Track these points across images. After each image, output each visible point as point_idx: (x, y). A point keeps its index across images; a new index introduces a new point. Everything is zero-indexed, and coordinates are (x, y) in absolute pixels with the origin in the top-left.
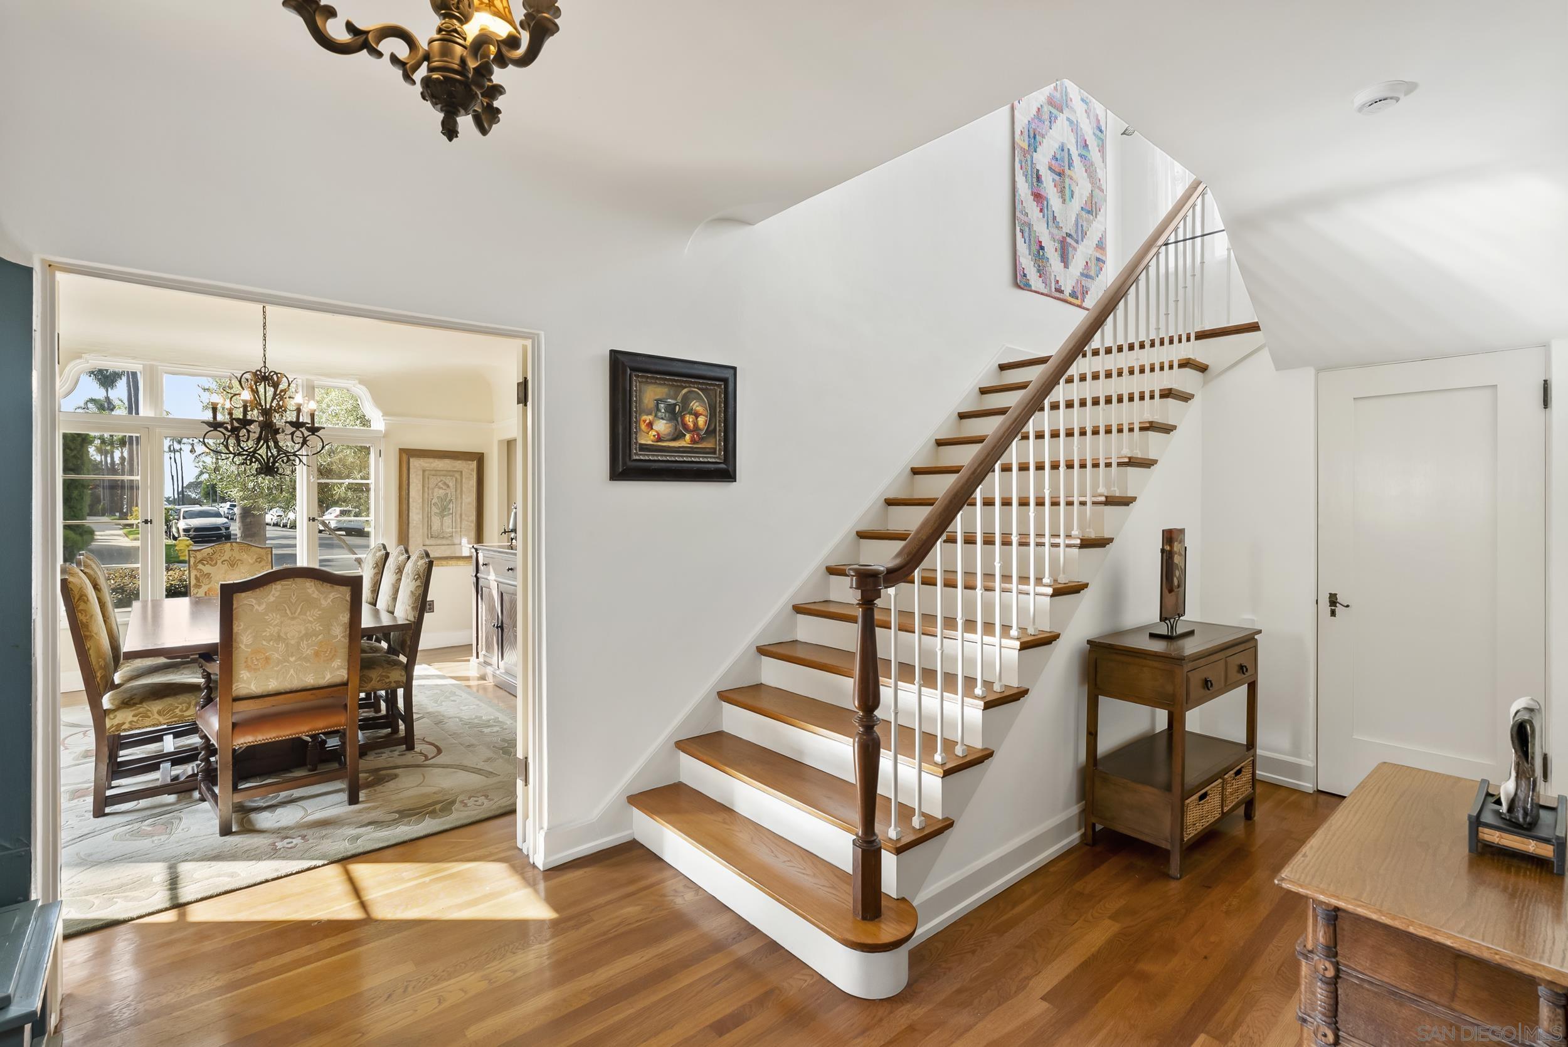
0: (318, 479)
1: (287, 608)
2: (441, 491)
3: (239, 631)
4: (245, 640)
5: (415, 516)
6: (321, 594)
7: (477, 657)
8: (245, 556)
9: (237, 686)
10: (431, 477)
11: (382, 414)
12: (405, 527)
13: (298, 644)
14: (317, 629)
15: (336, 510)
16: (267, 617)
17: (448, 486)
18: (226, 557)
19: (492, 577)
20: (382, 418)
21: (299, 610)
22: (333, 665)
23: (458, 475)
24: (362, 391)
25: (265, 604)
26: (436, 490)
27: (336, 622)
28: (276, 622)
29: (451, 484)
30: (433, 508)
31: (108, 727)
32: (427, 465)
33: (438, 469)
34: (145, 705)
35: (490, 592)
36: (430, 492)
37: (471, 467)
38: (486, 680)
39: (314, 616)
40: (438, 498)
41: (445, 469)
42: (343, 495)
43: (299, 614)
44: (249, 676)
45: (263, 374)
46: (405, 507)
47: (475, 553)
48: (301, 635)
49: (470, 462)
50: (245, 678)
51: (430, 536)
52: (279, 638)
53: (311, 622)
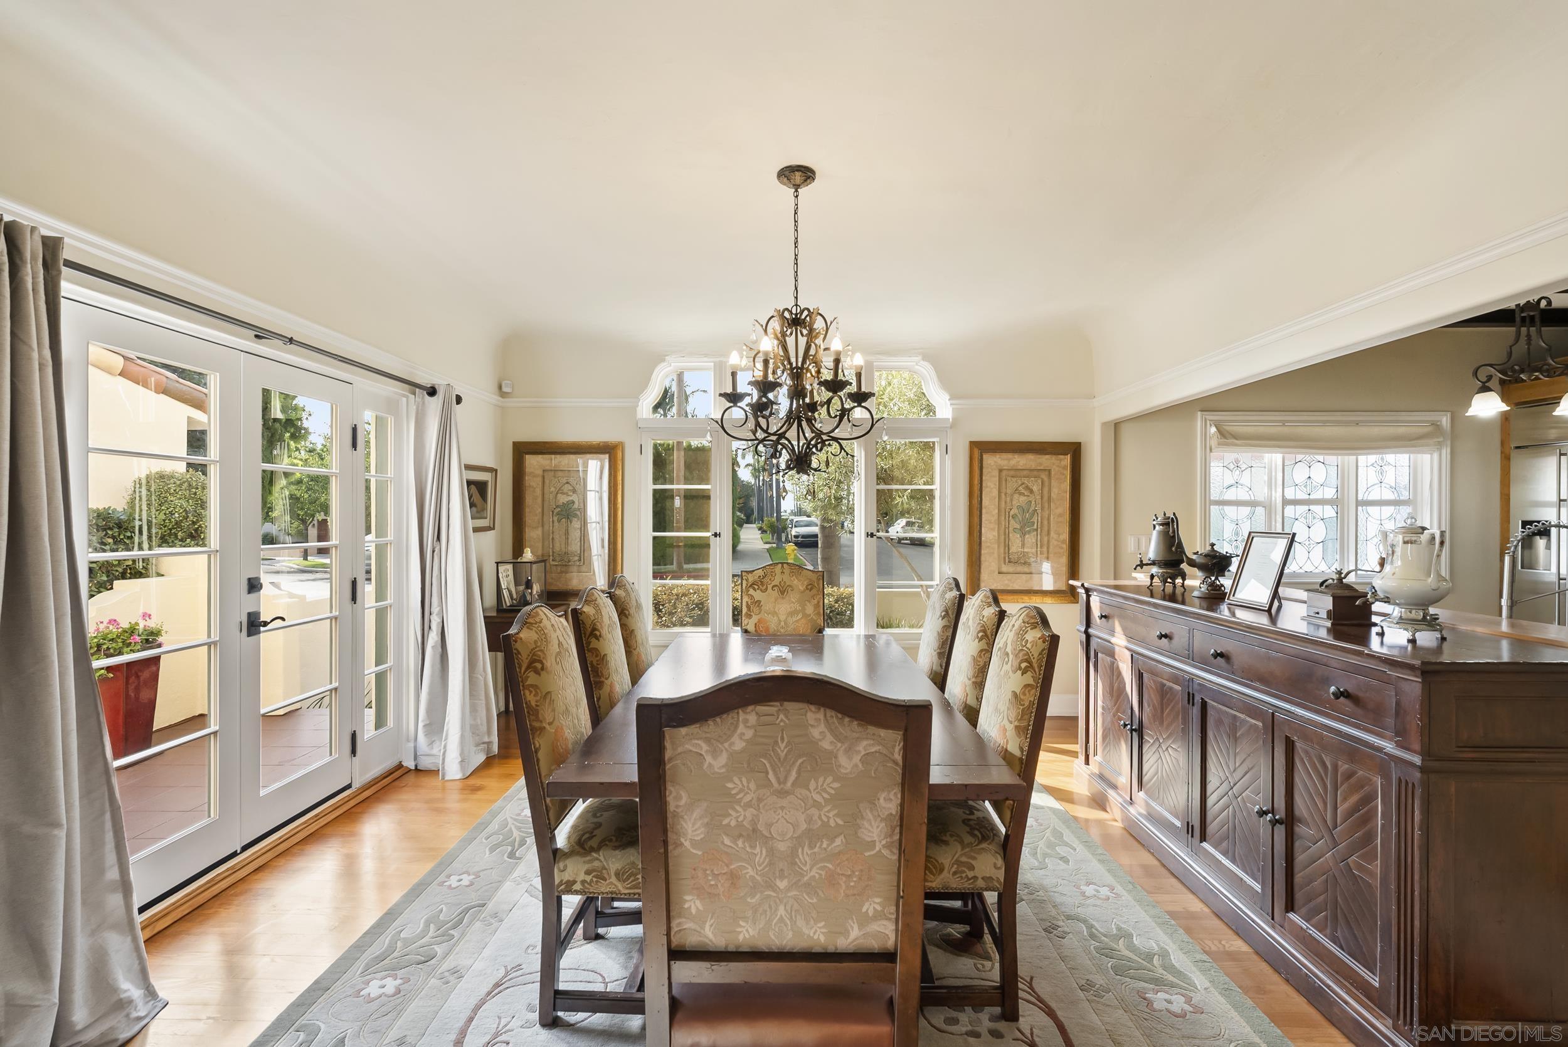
0: (878, 484)
1: (768, 765)
2: (1022, 498)
3: (679, 810)
4: (690, 831)
5: (989, 534)
6: (839, 741)
7: (1087, 762)
8: (796, 582)
9: (679, 924)
10: (1009, 478)
11: (948, 397)
12: (976, 547)
13: (793, 852)
14: (832, 823)
15: (902, 522)
16: (730, 785)
17: (1031, 491)
18: (776, 582)
19: (1119, 640)
20: (949, 403)
21: (794, 774)
22: (864, 910)
23: (1044, 476)
24: (926, 370)
25: (725, 755)
26: (1016, 496)
27: (871, 810)
28: (748, 798)
29: (1035, 488)
30: (1012, 522)
31: (557, 882)
32: (1005, 462)
33: (1020, 467)
34: (601, 855)
35: (1113, 663)
36: (1008, 499)
37: (1063, 463)
38: (1105, 810)
39: (825, 790)
40: (1019, 507)
41: (1028, 467)
42: (906, 506)
43: (793, 784)
44: (701, 908)
45: (794, 316)
46: (976, 520)
47: (1085, 596)
48: (799, 832)
49: (1062, 457)
50: (694, 911)
51: (1007, 561)
52: (753, 834)
53: (817, 805)
